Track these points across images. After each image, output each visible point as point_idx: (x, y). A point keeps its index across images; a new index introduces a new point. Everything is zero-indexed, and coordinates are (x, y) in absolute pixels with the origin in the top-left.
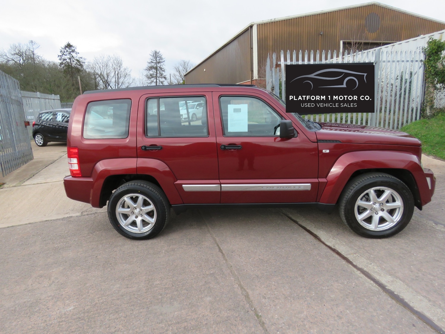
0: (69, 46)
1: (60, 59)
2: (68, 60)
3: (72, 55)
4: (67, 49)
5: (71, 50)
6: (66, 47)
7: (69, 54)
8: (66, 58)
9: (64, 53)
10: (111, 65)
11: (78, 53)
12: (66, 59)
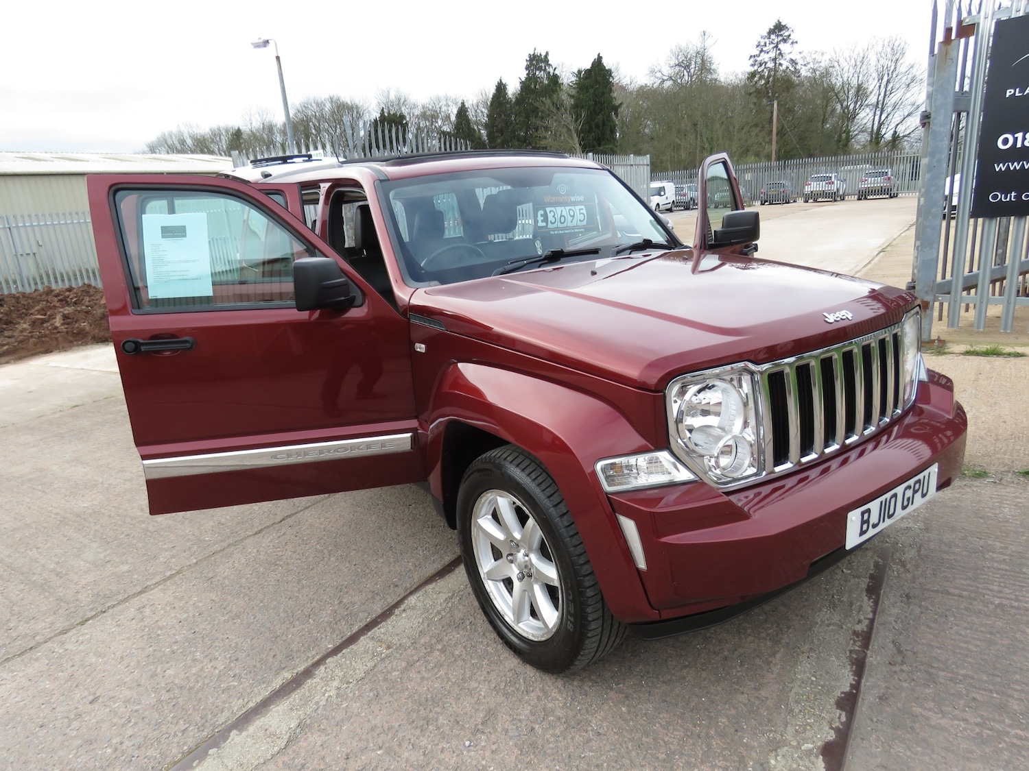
0: (779, 28)
1: (753, 65)
2: (770, 65)
3: (779, 49)
4: (773, 37)
5: (780, 38)
6: (771, 32)
7: (773, 48)
8: (766, 60)
9: (765, 49)
10: (873, 62)
11: (797, 42)
12: (766, 63)
